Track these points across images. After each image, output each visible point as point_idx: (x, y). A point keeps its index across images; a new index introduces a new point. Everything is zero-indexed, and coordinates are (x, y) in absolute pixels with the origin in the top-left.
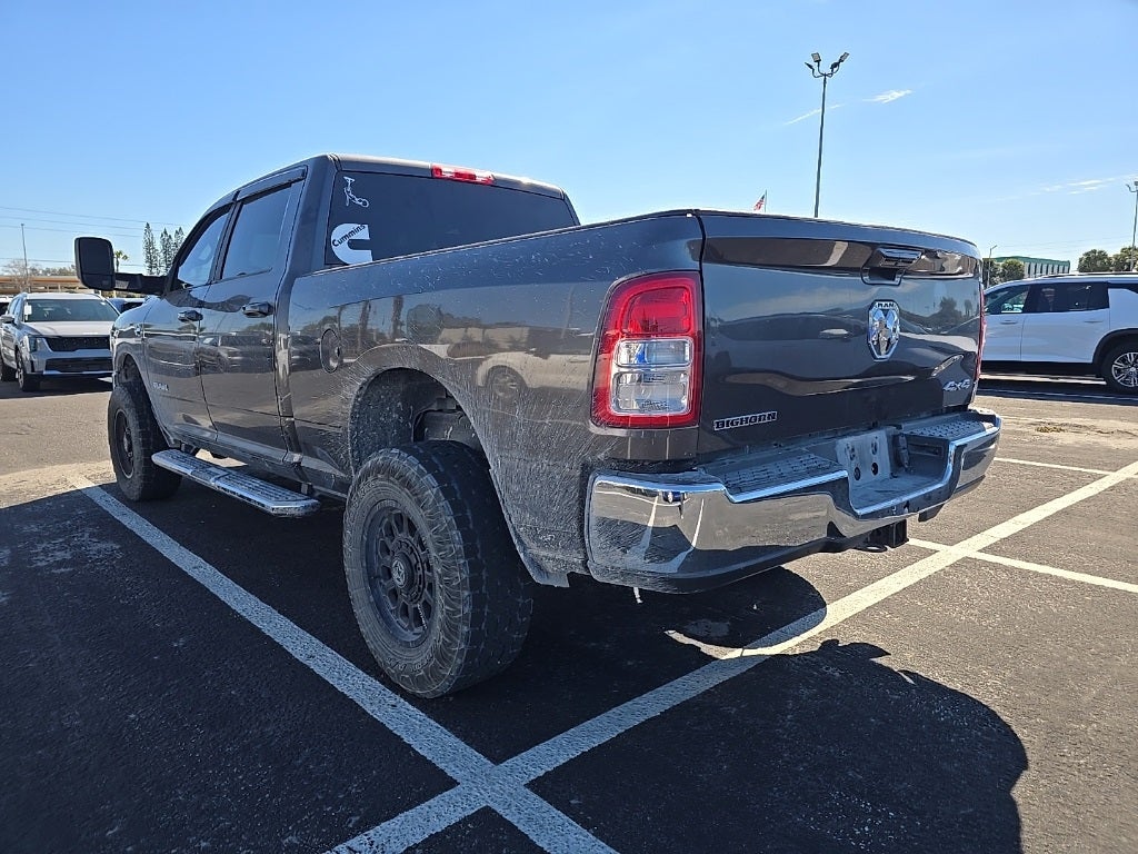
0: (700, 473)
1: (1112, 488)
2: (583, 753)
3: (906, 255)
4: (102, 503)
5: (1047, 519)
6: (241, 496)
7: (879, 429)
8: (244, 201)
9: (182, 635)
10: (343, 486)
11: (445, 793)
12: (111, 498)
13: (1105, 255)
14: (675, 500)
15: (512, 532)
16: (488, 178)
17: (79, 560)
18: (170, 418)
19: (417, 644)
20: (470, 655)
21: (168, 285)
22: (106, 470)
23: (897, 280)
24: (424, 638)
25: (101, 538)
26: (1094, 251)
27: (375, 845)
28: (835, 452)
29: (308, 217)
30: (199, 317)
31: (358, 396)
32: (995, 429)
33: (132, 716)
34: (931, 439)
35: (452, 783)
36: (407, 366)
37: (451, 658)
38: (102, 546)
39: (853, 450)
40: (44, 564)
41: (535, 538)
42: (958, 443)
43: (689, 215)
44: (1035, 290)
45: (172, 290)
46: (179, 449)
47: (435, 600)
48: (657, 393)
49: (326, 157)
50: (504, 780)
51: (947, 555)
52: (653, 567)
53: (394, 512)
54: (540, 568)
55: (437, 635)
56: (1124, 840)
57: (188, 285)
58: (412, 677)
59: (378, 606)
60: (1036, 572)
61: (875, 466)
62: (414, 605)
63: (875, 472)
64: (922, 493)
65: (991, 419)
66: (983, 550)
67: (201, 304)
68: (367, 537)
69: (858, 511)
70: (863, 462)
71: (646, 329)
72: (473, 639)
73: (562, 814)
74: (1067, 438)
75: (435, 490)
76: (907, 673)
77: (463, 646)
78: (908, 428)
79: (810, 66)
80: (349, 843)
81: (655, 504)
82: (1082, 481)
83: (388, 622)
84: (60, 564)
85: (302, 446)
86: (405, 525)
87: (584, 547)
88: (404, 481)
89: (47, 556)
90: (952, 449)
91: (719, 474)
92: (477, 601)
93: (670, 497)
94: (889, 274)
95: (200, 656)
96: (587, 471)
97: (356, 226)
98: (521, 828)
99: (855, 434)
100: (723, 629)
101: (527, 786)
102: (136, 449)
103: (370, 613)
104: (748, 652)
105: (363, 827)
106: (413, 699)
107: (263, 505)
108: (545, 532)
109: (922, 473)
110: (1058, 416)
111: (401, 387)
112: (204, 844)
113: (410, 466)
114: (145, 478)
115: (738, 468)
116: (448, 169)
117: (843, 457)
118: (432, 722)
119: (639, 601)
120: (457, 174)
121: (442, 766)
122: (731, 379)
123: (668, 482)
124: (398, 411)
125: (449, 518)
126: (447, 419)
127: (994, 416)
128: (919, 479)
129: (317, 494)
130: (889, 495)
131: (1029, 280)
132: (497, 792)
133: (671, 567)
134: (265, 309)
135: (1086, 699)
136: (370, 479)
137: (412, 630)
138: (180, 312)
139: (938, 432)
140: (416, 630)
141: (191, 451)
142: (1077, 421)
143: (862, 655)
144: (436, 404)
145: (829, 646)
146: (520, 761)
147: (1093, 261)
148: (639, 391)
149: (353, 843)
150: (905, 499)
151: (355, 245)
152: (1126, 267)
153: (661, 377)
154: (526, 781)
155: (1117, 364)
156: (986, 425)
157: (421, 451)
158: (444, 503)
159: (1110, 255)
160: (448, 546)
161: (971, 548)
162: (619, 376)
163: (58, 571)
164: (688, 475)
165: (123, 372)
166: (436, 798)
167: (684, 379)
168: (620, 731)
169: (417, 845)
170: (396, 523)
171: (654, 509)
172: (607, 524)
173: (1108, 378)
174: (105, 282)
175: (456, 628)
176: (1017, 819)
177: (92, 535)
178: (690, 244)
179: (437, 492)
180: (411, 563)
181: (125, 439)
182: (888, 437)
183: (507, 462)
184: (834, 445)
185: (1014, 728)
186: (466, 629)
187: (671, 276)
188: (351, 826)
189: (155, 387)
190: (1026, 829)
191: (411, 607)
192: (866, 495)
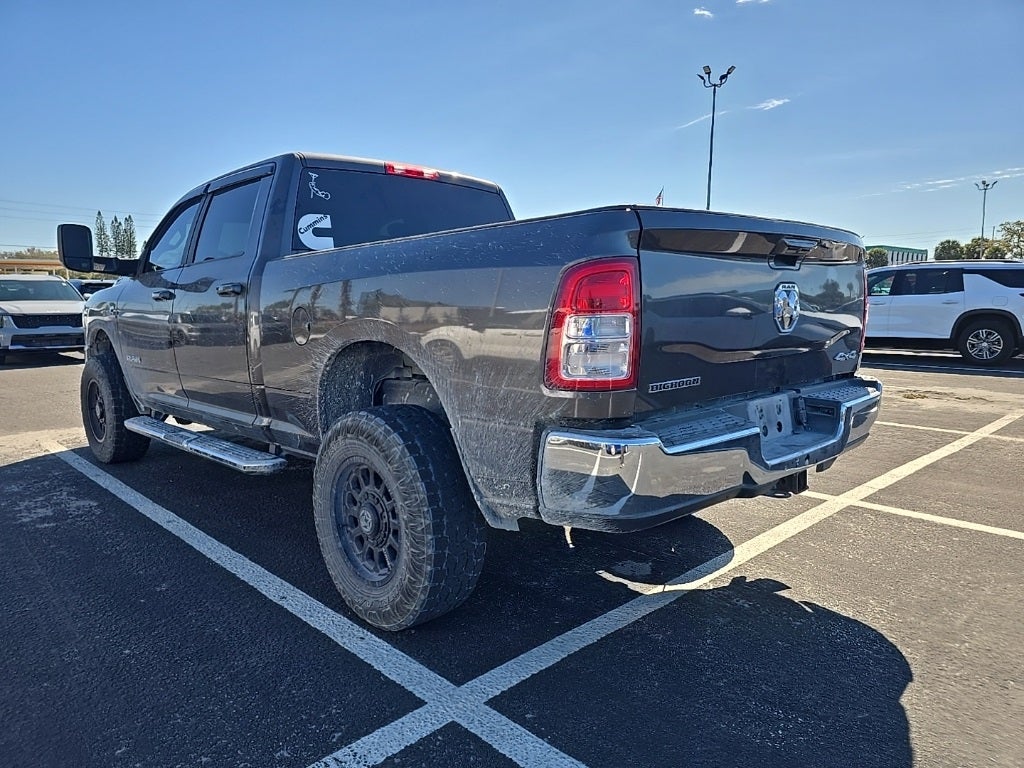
0: (636, 429)
1: (971, 446)
2: (533, 675)
3: (804, 244)
4: (75, 465)
5: (917, 472)
6: (213, 456)
7: (783, 392)
8: (215, 193)
9: (164, 580)
10: (312, 446)
11: (415, 711)
12: (84, 461)
13: (958, 245)
14: (618, 453)
15: (470, 483)
16: (434, 175)
17: (61, 516)
18: (142, 387)
19: (383, 583)
20: (433, 591)
21: (141, 267)
22: (79, 435)
23: (797, 265)
24: (389, 578)
25: (78, 496)
26: (949, 242)
27: (358, 756)
28: (747, 412)
29: (277, 208)
30: (172, 296)
31: (327, 366)
32: (877, 393)
33: (127, 652)
34: (827, 401)
35: (420, 703)
36: (374, 339)
37: (415, 595)
38: (81, 503)
39: (761, 411)
40: (28, 520)
41: (491, 487)
42: (848, 405)
43: (628, 210)
44: (900, 275)
45: (144, 272)
46: (149, 415)
47: (400, 544)
48: (601, 360)
49: (293, 155)
50: (466, 699)
51: (835, 504)
52: (598, 511)
53: (361, 468)
54: (495, 515)
55: (403, 573)
56: (997, 737)
57: (158, 268)
58: (378, 611)
59: (346, 551)
60: (910, 518)
61: (779, 424)
62: (381, 550)
63: (780, 429)
64: (819, 447)
65: (874, 384)
66: (865, 500)
67: (174, 286)
68: (336, 490)
69: (768, 462)
70: (769, 421)
71: (592, 307)
72: (435, 577)
73: (519, 727)
74: (930, 404)
75: (400, 447)
76: (806, 603)
77: (426, 583)
78: (806, 392)
79: (702, 78)
80: (335, 755)
81: (599, 456)
82: (944, 440)
83: (356, 566)
84: (44, 520)
85: (272, 412)
86: (372, 477)
87: (536, 495)
88: (372, 440)
89: (30, 513)
90: (843, 410)
91: (653, 430)
92: (439, 544)
93: (613, 450)
94: (790, 260)
95: (182, 598)
96: (540, 429)
97: (319, 216)
98: (484, 738)
99: (763, 397)
100: (646, 568)
101: (486, 703)
102: (109, 416)
103: (339, 557)
104: (668, 588)
105: (346, 740)
106: (379, 632)
107: (235, 465)
108: (501, 482)
109: (818, 431)
110: (922, 385)
111: (364, 358)
112: (204, 759)
113: (378, 426)
114: (116, 442)
115: (668, 425)
116: (400, 167)
117: (754, 417)
118: (398, 651)
119: (571, 546)
120: (408, 171)
121: (410, 689)
122: (665, 349)
123: (611, 437)
124: (360, 379)
125: (414, 472)
126: (404, 386)
127: (876, 382)
128: (816, 436)
129: (284, 454)
130: (793, 448)
131: (893, 266)
132: (461, 709)
133: (614, 510)
134: (238, 289)
135: (959, 623)
136: (340, 438)
137: (378, 571)
138: (154, 293)
139: (831, 396)
140: (382, 572)
141: (160, 417)
142: (938, 389)
143: (767, 589)
144: (394, 373)
145: (738, 582)
146: (478, 684)
147: (948, 250)
148: (585, 360)
149: (338, 754)
150: (806, 452)
151: (318, 232)
152: (976, 256)
153: (604, 346)
154: (485, 700)
155: (971, 340)
156: (870, 389)
157: (387, 414)
158: (409, 458)
159: (962, 245)
160: (413, 496)
161: (854, 497)
162: (569, 346)
163: (43, 526)
164: (628, 431)
165: (95, 346)
166: (408, 716)
167: (625, 349)
168: (564, 656)
169: (395, 755)
170: (363, 477)
171: (598, 459)
172: (557, 475)
173: (964, 351)
174: (84, 265)
175: (420, 567)
176: (906, 722)
177: (70, 494)
178: (629, 234)
179: (403, 449)
180: (377, 514)
181: (97, 407)
182: (790, 400)
183: (467, 421)
184: (746, 406)
185: (899, 647)
186: (429, 568)
187: (615, 261)
188: (334, 740)
189: (128, 359)
190: (914, 730)
191: (377, 551)
192: (773, 449)
